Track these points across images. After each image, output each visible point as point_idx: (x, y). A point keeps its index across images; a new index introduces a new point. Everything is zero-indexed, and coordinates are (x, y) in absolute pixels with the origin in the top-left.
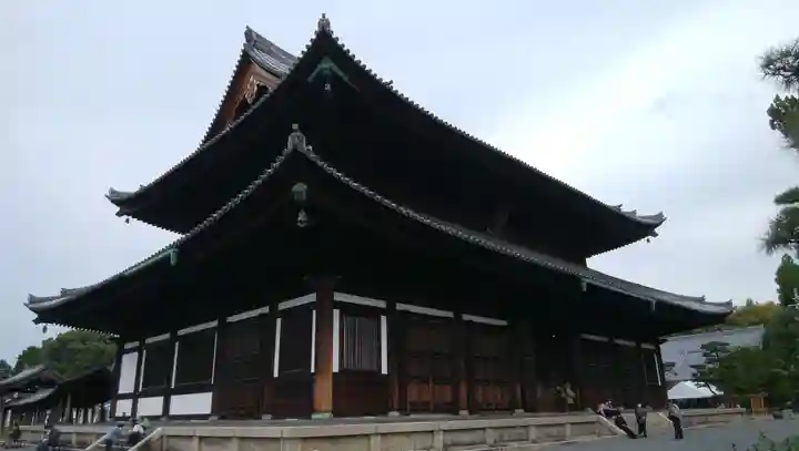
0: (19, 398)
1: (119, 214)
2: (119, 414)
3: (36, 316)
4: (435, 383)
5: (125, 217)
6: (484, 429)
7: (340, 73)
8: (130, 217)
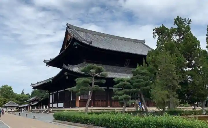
0: (32, 104)
1: (46, 65)
2: (50, 107)
3: (33, 88)
4: (101, 101)
5: (48, 66)
6: (103, 110)
7: (79, 44)
8: (49, 66)
